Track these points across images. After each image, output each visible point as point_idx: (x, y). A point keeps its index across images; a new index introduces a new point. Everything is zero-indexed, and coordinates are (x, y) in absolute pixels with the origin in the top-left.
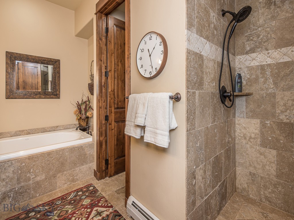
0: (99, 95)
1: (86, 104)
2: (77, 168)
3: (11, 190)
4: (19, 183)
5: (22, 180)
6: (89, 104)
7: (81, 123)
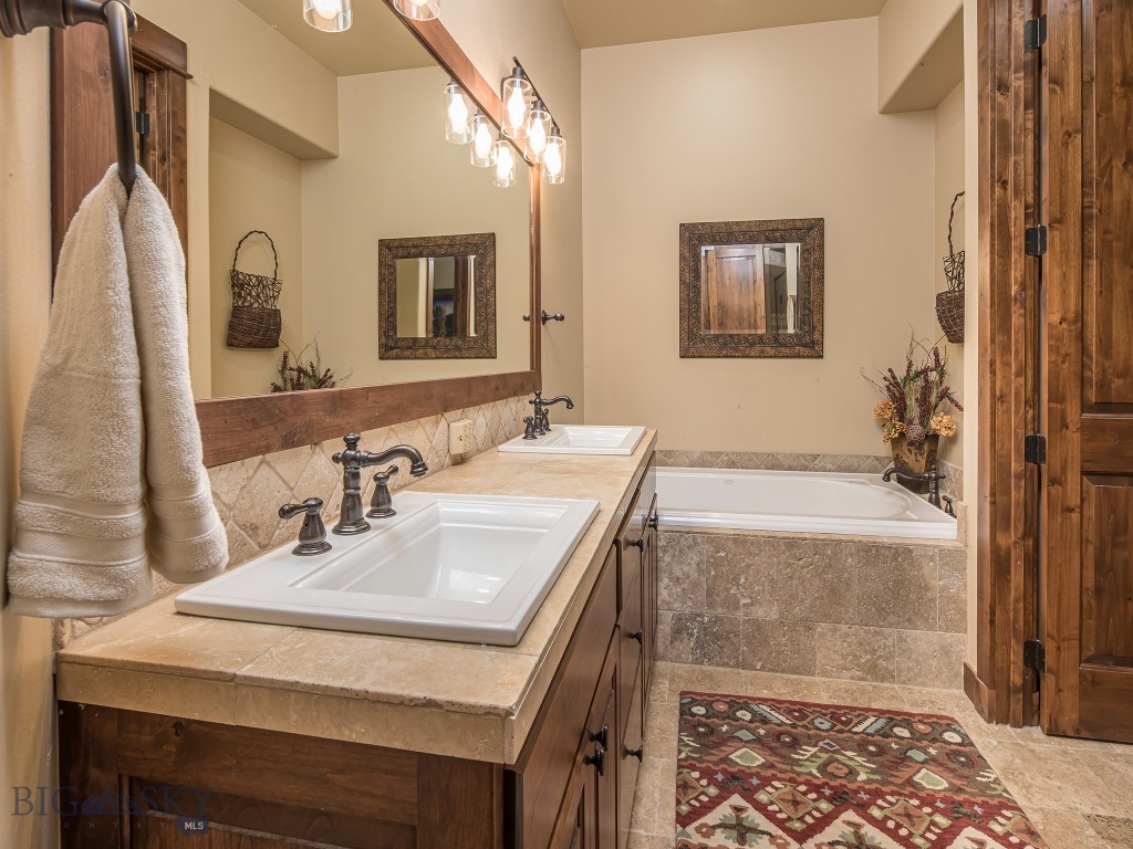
0: (993, 341)
1: (926, 381)
2: (890, 630)
3: (693, 617)
4: (711, 605)
5: (718, 599)
6: (941, 382)
7: (905, 459)
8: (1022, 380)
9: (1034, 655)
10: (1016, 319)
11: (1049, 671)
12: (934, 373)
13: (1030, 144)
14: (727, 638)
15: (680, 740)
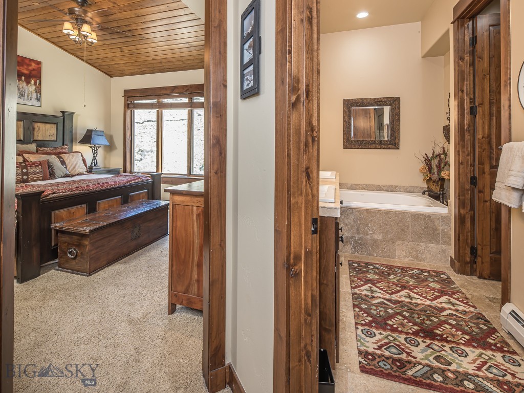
0: (459, 144)
1: (440, 158)
2: (423, 244)
3: (352, 237)
4: (358, 233)
5: (361, 232)
6: (445, 159)
7: (432, 187)
8: (469, 157)
9: (474, 251)
10: (467, 137)
11: (479, 256)
12: (443, 155)
13: (472, 78)
14: (364, 245)
15: (350, 271)
